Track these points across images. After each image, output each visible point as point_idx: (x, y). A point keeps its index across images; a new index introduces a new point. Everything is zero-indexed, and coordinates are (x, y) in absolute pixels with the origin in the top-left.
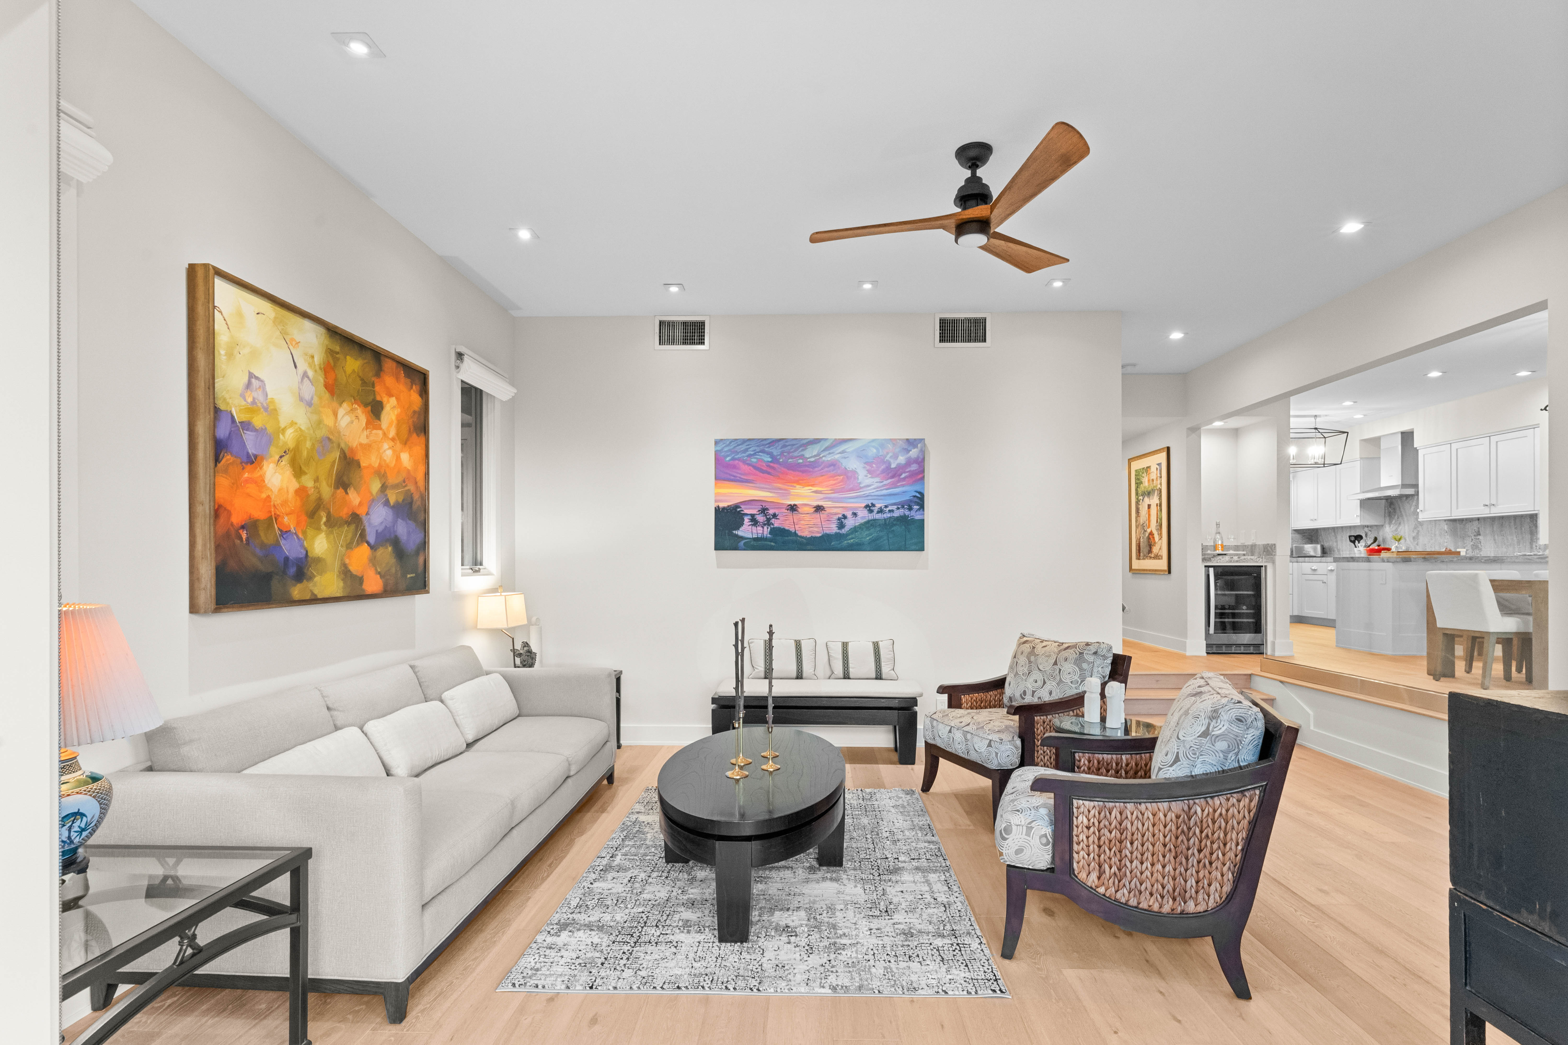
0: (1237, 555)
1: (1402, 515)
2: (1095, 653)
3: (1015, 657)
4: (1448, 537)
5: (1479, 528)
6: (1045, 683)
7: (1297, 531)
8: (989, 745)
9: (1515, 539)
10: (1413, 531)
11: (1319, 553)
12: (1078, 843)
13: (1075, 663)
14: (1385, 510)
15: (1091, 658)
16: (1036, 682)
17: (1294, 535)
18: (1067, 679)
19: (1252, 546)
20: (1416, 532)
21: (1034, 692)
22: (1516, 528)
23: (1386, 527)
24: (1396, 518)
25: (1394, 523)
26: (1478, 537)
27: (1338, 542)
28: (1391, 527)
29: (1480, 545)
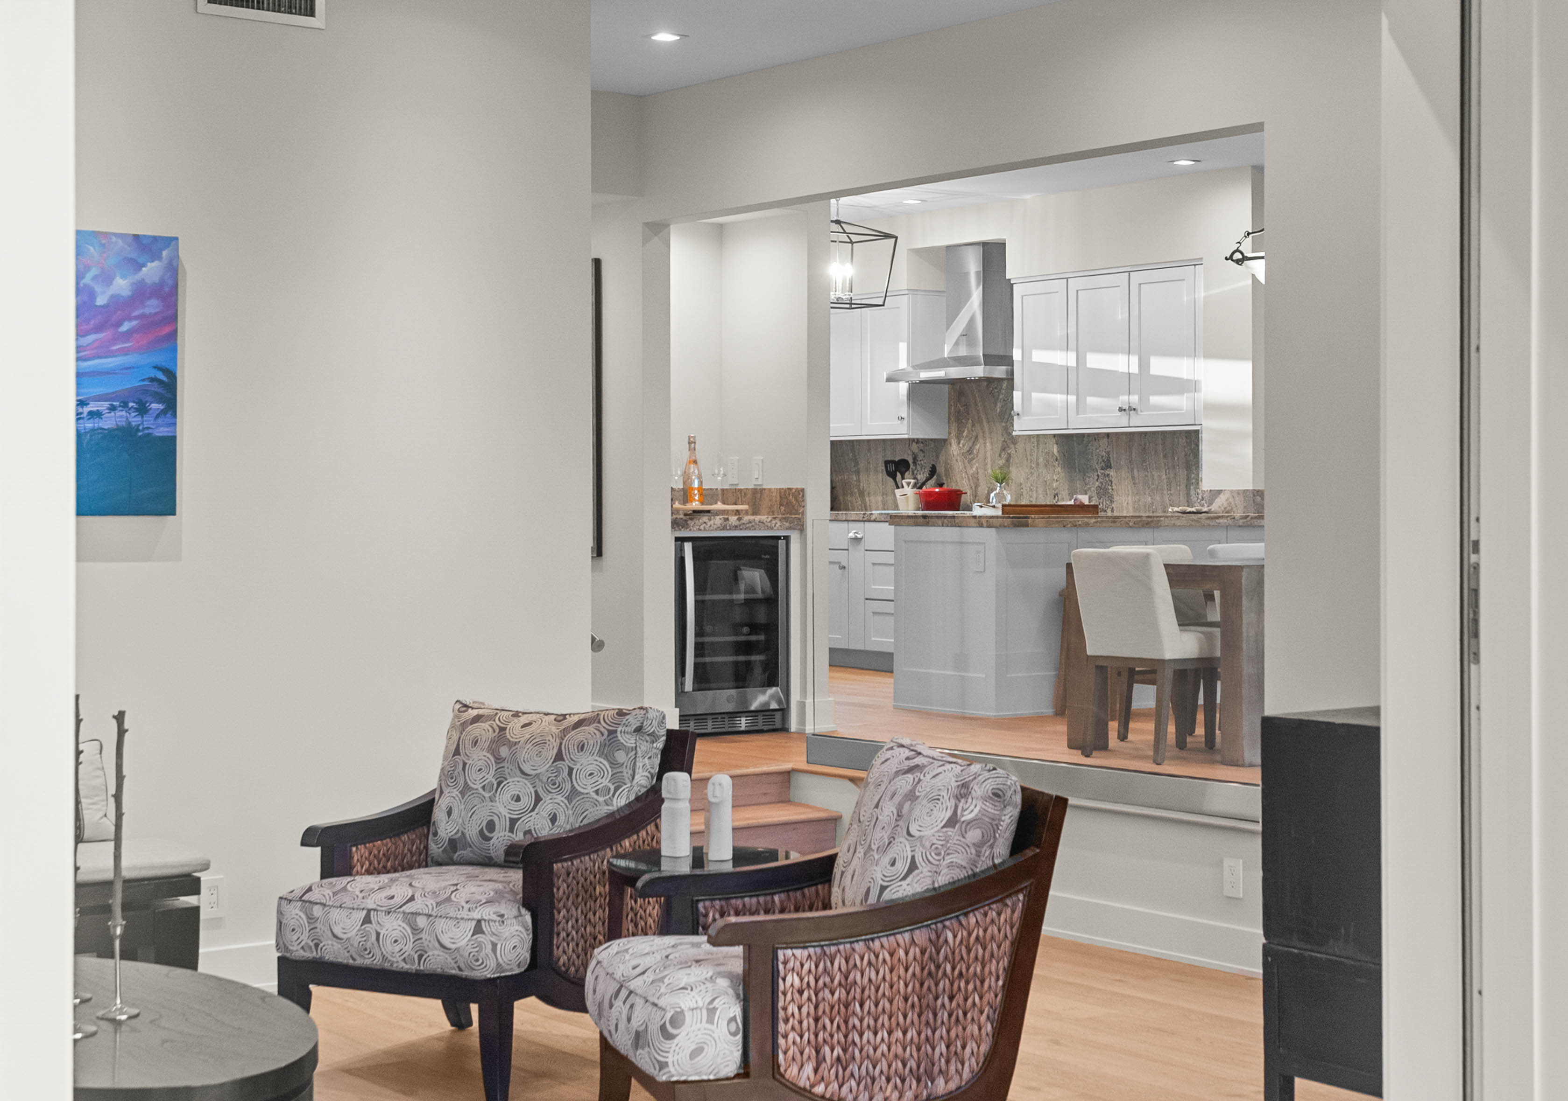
0: (737, 512)
1: (980, 421)
2: (639, 730)
3: (457, 752)
4: (1059, 469)
5: (1108, 453)
6: (538, 799)
8: (478, 929)
9: (1164, 476)
10: (1000, 456)
12: (786, 1021)
13: (601, 753)
15: (628, 740)
16: (518, 799)
18: (585, 785)
19: (755, 491)
20: (1004, 456)
21: (513, 822)
22: (1165, 456)
23: (953, 444)
24: (969, 425)
25: (967, 436)
26: (1107, 472)
27: (859, 481)
28: (961, 445)
29: (1110, 487)
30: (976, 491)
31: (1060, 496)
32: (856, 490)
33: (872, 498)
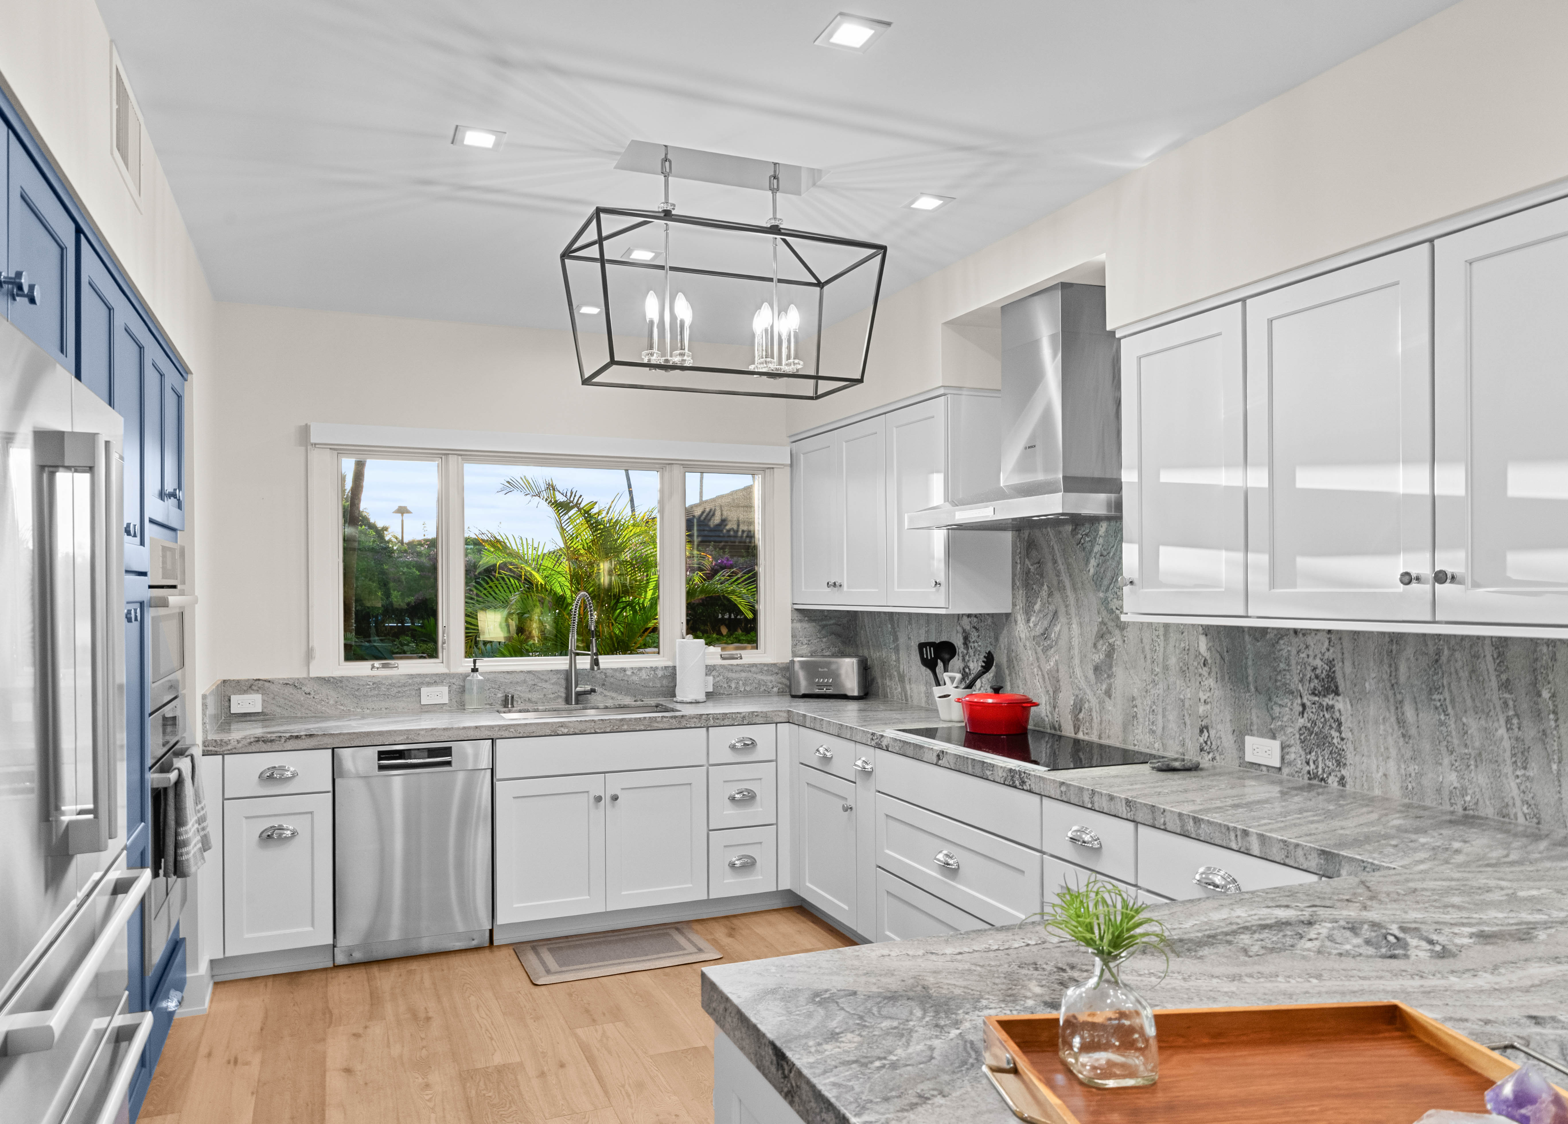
1: (1061, 588)
4: (1211, 682)
5: (1331, 663)
7: (805, 615)
9: (1502, 731)
10: (1095, 645)
11: (851, 684)
14: (1014, 563)
17: (798, 625)
20: (1103, 647)
22: (1506, 686)
23: (1019, 622)
24: (1044, 593)
25: (1040, 611)
26: (1328, 701)
27: (898, 660)
28: (1031, 625)
29: (1335, 734)
30: (1054, 699)
31: (1213, 732)
32: (895, 673)
33: (913, 686)
